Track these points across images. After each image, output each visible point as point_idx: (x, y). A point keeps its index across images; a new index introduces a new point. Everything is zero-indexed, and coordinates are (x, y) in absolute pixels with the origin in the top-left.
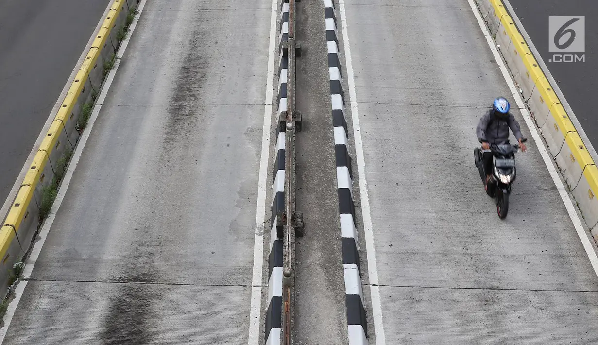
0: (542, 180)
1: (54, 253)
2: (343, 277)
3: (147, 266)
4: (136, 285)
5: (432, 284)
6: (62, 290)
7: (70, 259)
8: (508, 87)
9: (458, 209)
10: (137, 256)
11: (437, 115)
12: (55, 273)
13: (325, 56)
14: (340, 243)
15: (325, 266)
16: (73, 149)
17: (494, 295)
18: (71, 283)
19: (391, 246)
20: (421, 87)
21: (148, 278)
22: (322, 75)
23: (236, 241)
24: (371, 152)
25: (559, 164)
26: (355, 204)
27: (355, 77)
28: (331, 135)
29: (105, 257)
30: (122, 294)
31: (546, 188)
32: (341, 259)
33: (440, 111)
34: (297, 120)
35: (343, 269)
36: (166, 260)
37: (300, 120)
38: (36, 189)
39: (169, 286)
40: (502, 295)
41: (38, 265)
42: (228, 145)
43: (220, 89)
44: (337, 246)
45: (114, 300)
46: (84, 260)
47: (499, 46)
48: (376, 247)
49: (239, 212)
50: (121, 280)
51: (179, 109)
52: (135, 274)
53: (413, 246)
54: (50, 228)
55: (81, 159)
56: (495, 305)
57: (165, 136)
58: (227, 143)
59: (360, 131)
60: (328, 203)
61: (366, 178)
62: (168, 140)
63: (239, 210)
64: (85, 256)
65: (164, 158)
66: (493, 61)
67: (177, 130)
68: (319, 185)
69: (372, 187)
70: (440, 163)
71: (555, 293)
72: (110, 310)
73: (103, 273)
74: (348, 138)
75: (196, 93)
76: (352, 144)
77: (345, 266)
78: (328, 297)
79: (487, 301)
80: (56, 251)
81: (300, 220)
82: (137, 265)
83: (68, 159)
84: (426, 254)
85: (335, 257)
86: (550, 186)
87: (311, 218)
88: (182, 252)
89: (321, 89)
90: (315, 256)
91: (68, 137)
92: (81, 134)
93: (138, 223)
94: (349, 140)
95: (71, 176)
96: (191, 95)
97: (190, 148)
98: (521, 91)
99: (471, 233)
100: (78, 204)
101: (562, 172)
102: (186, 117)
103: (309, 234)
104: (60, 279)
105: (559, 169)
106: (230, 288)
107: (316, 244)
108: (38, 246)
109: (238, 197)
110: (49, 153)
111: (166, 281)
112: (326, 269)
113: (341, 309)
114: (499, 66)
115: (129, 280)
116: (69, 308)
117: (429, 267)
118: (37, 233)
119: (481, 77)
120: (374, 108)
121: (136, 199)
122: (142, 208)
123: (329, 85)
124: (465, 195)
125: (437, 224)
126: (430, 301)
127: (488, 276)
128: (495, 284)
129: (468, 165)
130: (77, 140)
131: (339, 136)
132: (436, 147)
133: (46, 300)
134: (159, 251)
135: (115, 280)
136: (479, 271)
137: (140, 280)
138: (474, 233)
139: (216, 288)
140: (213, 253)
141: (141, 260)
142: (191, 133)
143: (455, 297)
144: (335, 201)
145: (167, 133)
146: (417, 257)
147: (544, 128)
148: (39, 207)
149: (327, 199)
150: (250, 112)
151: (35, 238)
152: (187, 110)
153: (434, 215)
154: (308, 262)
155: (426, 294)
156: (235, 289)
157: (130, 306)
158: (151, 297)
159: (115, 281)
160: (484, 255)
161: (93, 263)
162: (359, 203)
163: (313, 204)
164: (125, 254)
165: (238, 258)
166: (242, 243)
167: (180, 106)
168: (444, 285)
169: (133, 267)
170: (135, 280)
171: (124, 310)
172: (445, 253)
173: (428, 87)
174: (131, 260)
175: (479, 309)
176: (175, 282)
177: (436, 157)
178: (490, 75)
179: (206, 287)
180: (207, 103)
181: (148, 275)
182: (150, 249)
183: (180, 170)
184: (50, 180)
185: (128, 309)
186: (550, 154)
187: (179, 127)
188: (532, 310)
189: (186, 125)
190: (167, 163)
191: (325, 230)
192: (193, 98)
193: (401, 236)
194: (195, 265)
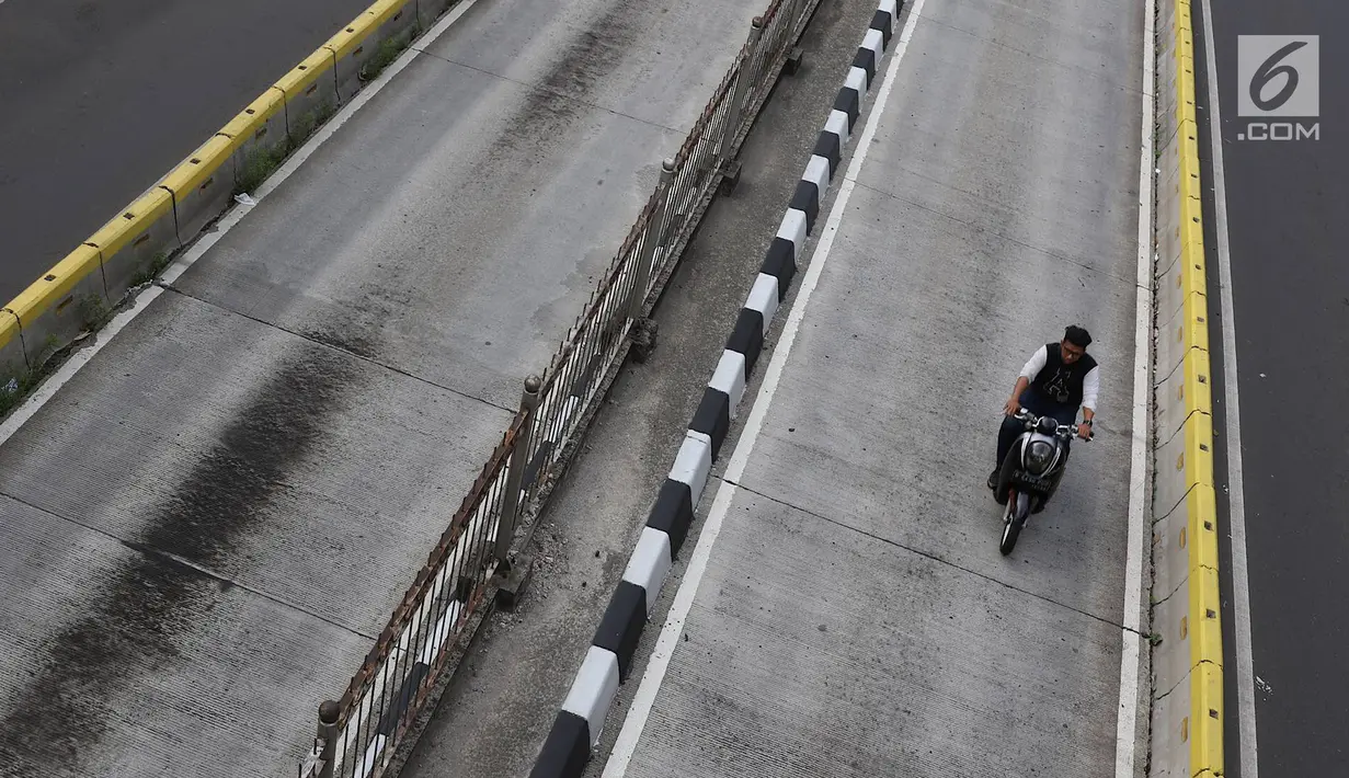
0: (1113, 413)
1: (226, 260)
2: (676, 450)
3: (369, 329)
4: (336, 352)
5: (829, 514)
6: (214, 322)
7: (251, 277)
8: (1136, 244)
9: (939, 411)
10: (359, 309)
11: (984, 249)
12: (215, 292)
13: (836, 89)
14: (701, 394)
15: (657, 421)
16: (339, 106)
17: (928, 567)
18: (232, 315)
19: (791, 430)
20: (981, 194)
21: (360, 347)
22: (813, 119)
23: (536, 337)
24: (838, 270)
25: (1158, 398)
26: (765, 345)
27: (875, 140)
28: (777, 219)
29: (307, 293)
30: (307, 358)
31: (1114, 429)
32: (690, 421)
33: (994, 245)
34: (727, 175)
35: (684, 435)
36: (404, 330)
37: (732, 176)
38: (241, 148)
39: (388, 372)
40: (942, 572)
41: (193, 270)
42: (600, 183)
43: (634, 87)
44: (694, 398)
45: (289, 364)
46: (272, 287)
47: (1158, 171)
48: (765, 423)
49: (564, 294)
50: (316, 336)
51: (546, 98)
52: (343, 336)
53: (831, 443)
54: (241, 220)
55: (343, 127)
56: (920, 585)
57: (501, 134)
58: (600, 178)
59: (835, 230)
60: (714, 325)
61: (806, 310)
62: (503, 143)
63: (564, 291)
64: (276, 281)
65: (482, 168)
66: (1135, 193)
67: (527, 131)
68: (714, 291)
69: (808, 327)
70: (948, 327)
71: (1035, 600)
72: (277, 377)
73: (293, 316)
74: (808, 234)
75: (588, 82)
76: (810, 250)
77: (691, 432)
78: (635, 471)
79: (910, 572)
80: (234, 257)
81: (648, 334)
82: (355, 322)
83: (323, 119)
84: (845, 464)
85: (681, 414)
86: (1123, 428)
87: (673, 339)
88: (438, 326)
89: (800, 139)
90: (647, 400)
91: (338, 83)
92: (363, 87)
93: (388, 258)
94: (808, 239)
95: (315, 148)
96: (578, 83)
97: (535, 165)
98: (1156, 258)
99: (940, 458)
100: (304, 197)
101: (1157, 412)
102: (552, 115)
103: (657, 363)
104: (220, 304)
105: (1154, 406)
106: (489, 408)
107: (660, 383)
108: (209, 240)
109: (574, 270)
110: (289, 97)
111: (389, 362)
112: (655, 427)
113: (646, 498)
114: (1138, 205)
115: (329, 341)
116: (211, 352)
117: (839, 485)
118: (216, 220)
119: (1097, 213)
120: (880, 202)
121: (404, 218)
122: (407, 235)
123: (816, 137)
124: (963, 392)
125: (891, 423)
126: (812, 540)
127: (937, 534)
128: (941, 551)
129: (996, 347)
130: (354, 95)
131: (791, 225)
132: (954, 299)
133: (180, 327)
134: (401, 312)
135: (307, 334)
136: (923, 521)
137: (347, 347)
138: (946, 459)
139: (464, 399)
140: (488, 343)
141: (364, 316)
142: (547, 142)
143: (860, 548)
144: (728, 327)
145: (508, 131)
146: (827, 461)
147: (1164, 330)
148: (238, 179)
149: (717, 318)
150: (664, 139)
151: (210, 227)
152: (560, 105)
153: (893, 407)
154: (633, 406)
155: (810, 526)
156: (496, 411)
157: (310, 380)
158: (350, 378)
159: (305, 335)
160: (945, 499)
161: (285, 296)
162: (773, 346)
163: (687, 318)
164: (342, 298)
165: (524, 366)
166: (544, 344)
167: (551, 93)
168: (849, 521)
169: (345, 322)
170: (339, 343)
171: (297, 383)
172: (880, 473)
173: (995, 198)
174: (347, 310)
175: (889, 580)
176: (402, 369)
177: (946, 316)
178: (1116, 214)
179: (448, 393)
180: (598, 103)
181: (364, 343)
182: (386, 304)
183: (500, 196)
184: (275, 142)
185: (305, 384)
186: (1153, 377)
187: (533, 127)
188: (980, 612)
189: (545, 128)
190: (484, 179)
191: (686, 366)
192: (579, 88)
193: (818, 420)
194: (448, 352)
